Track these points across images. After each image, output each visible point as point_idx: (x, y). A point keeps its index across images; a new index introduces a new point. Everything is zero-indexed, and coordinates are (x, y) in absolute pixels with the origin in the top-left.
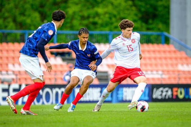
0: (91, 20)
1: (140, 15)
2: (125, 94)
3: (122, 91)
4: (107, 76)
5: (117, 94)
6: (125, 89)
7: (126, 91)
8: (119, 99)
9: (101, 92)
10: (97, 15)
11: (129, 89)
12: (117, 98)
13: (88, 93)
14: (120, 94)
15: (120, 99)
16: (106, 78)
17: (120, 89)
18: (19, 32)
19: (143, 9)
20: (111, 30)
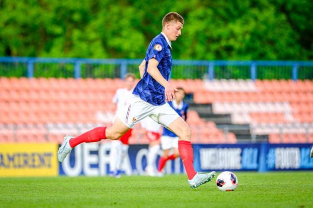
0: (223, 43)
1: (297, 36)
2: (278, 158)
3: (274, 153)
4: (249, 131)
5: (266, 159)
6: (278, 151)
7: (280, 154)
8: (268, 166)
9: (241, 155)
10: (232, 35)
11: (285, 151)
12: (267, 165)
13: (222, 157)
14: (270, 158)
15: (271, 166)
16: (247, 133)
17: (271, 151)
18: (112, 62)
19: (302, 27)
20: (254, 59)
